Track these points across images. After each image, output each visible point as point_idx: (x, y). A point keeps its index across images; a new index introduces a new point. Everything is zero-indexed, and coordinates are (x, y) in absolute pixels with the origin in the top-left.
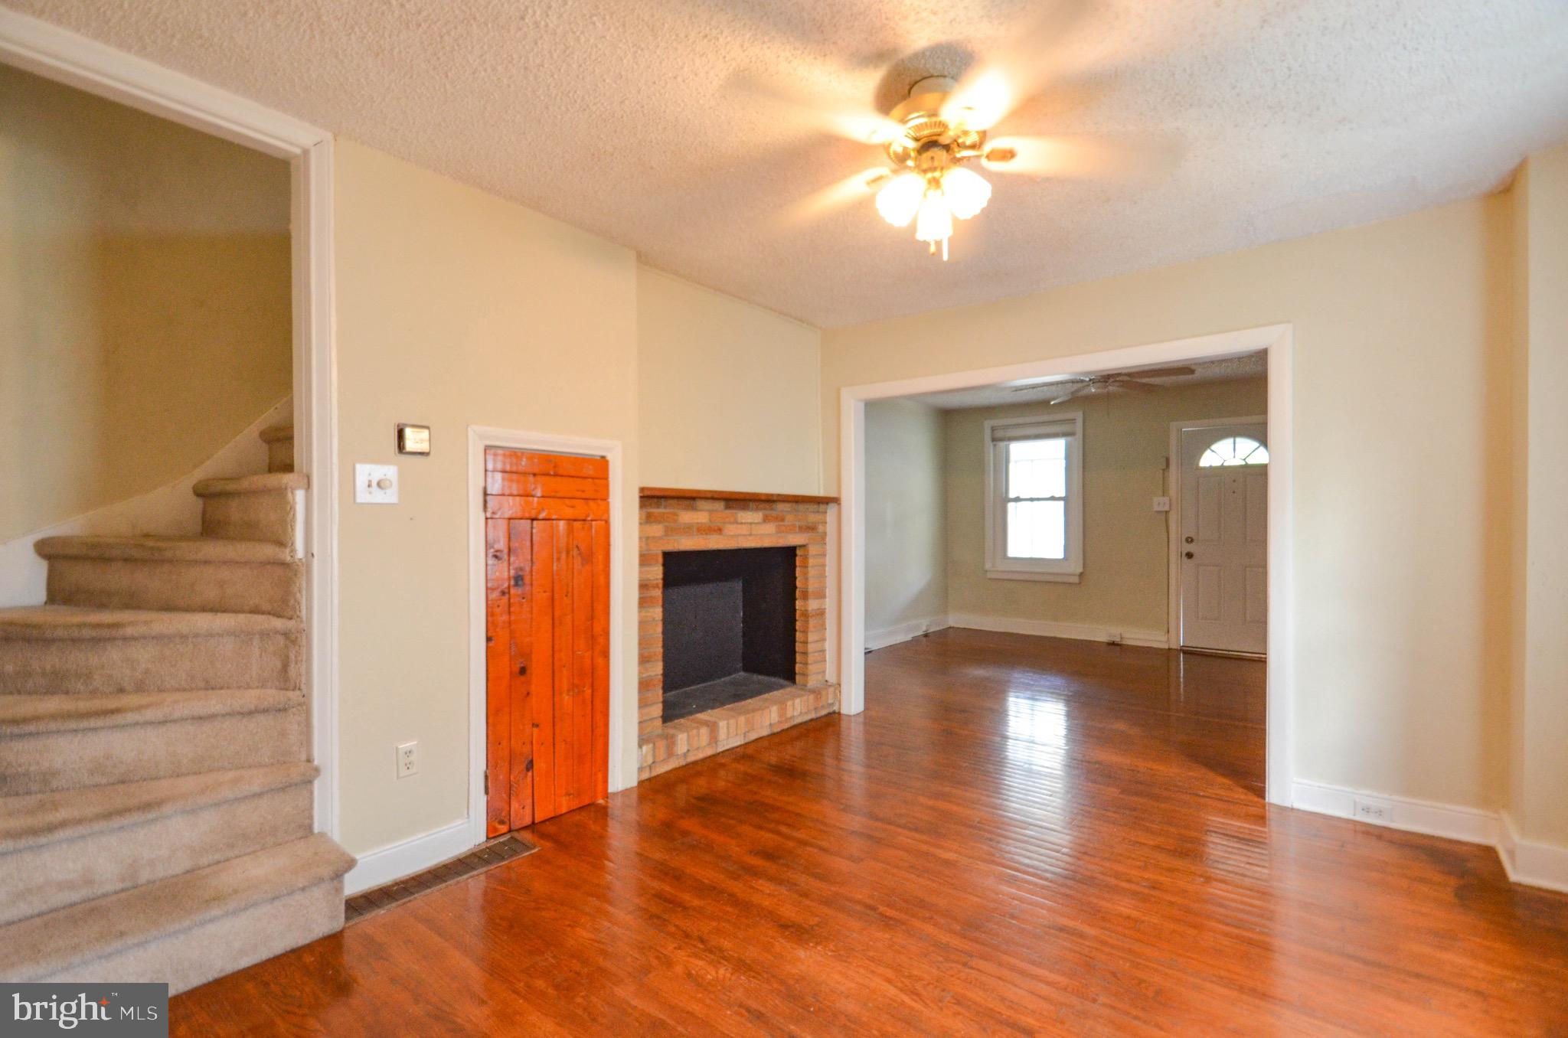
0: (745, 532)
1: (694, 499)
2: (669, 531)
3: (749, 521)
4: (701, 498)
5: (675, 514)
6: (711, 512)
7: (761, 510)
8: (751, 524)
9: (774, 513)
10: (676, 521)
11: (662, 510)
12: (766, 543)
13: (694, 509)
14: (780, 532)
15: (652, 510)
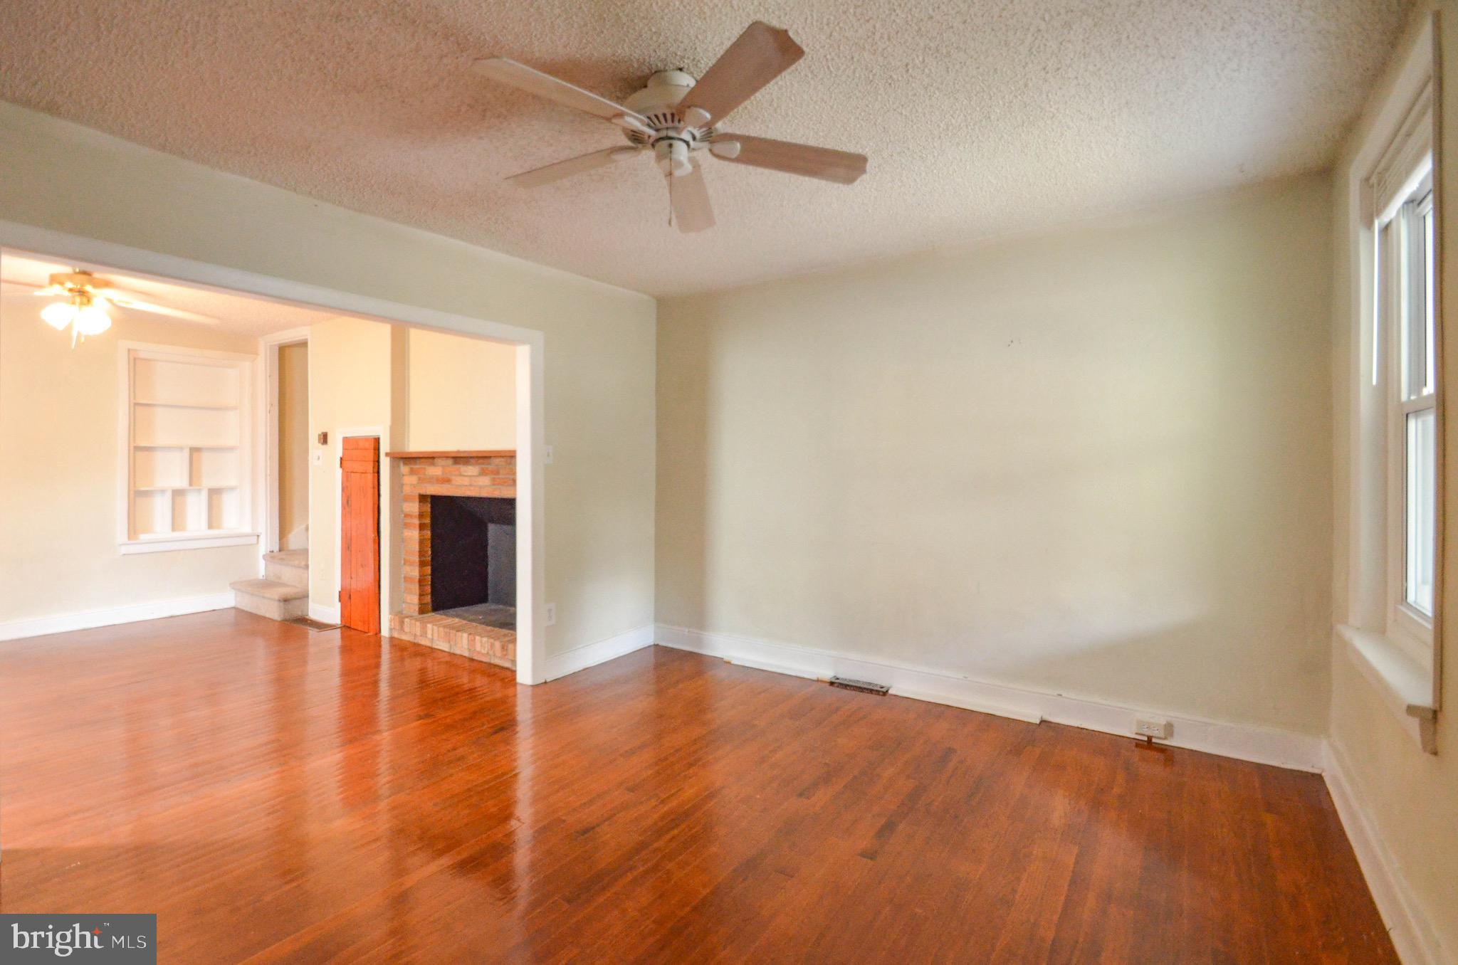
0: (466, 483)
1: (433, 458)
2: (421, 480)
3: (470, 474)
4: (439, 457)
5: (425, 469)
6: (443, 466)
7: (479, 464)
8: (470, 476)
9: (490, 467)
10: (425, 474)
11: (417, 466)
12: (484, 494)
13: (433, 464)
14: (494, 485)
15: (412, 466)
